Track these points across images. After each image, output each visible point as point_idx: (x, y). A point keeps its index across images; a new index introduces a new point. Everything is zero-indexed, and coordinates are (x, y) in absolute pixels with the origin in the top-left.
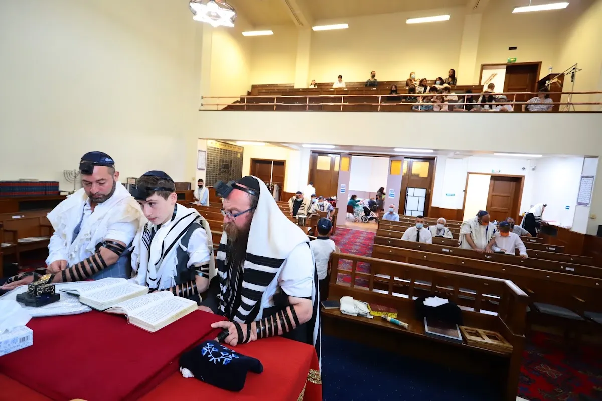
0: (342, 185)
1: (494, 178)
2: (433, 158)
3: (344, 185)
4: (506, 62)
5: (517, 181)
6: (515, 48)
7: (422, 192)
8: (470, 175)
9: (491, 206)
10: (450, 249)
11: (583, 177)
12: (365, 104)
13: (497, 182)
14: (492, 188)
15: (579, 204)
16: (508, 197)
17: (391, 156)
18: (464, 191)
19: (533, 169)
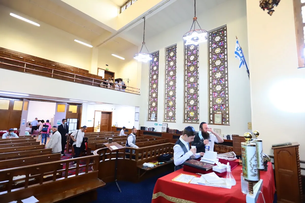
0: (23, 120)
1: (103, 113)
2: (81, 104)
3: (25, 120)
4: (105, 69)
5: (110, 113)
6: (108, 65)
7: (75, 121)
8: (96, 112)
9: (102, 124)
10: (123, 142)
11: (136, 113)
12: (47, 72)
13: (104, 114)
14: (102, 117)
15: (135, 121)
16: (107, 120)
17: (57, 102)
18: (94, 119)
19: (115, 109)
